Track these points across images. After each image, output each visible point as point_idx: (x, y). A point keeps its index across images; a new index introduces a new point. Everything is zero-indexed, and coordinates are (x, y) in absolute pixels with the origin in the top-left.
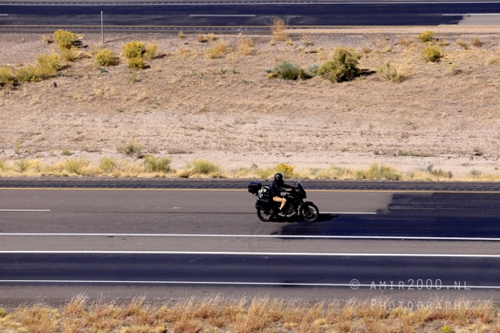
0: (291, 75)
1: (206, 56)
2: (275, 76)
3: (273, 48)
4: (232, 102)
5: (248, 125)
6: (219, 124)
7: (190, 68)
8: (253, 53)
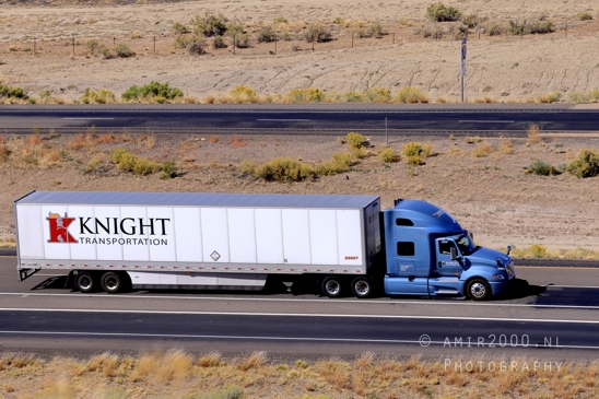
0: (543, 171)
1: (473, 155)
2: (530, 172)
3: (528, 149)
4: (494, 193)
5: (507, 213)
6: (483, 211)
7: (459, 165)
8: (512, 153)
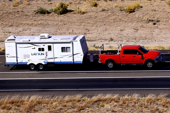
0: (43, 12)
1: (11, 6)
2: (37, 13)
3: (36, 2)
4: (21, 22)
5: (27, 31)
6: (17, 31)
7: (5, 10)
8: (29, 4)
